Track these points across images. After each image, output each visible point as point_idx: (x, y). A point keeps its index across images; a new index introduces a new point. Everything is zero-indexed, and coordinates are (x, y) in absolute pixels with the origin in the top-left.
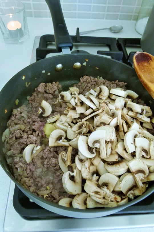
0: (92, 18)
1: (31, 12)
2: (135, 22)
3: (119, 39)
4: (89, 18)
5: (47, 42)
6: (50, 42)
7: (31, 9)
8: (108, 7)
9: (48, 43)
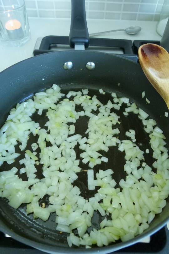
0: (106, 18)
1: (36, 11)
2: (156, 22)
3: (135, 41)
4: (103, 18)
5: (50, 45)
6: (54, 45)
7: (35, 7)
8: (124, 5)
9: (52, 45)
